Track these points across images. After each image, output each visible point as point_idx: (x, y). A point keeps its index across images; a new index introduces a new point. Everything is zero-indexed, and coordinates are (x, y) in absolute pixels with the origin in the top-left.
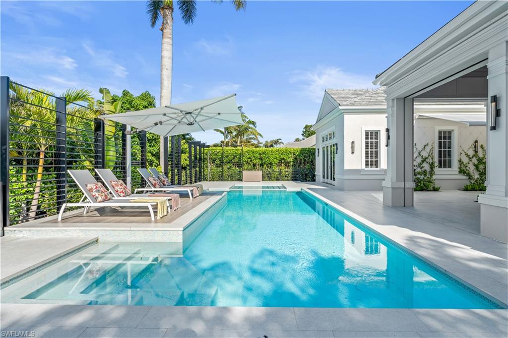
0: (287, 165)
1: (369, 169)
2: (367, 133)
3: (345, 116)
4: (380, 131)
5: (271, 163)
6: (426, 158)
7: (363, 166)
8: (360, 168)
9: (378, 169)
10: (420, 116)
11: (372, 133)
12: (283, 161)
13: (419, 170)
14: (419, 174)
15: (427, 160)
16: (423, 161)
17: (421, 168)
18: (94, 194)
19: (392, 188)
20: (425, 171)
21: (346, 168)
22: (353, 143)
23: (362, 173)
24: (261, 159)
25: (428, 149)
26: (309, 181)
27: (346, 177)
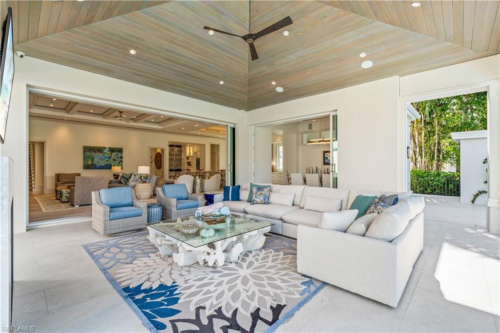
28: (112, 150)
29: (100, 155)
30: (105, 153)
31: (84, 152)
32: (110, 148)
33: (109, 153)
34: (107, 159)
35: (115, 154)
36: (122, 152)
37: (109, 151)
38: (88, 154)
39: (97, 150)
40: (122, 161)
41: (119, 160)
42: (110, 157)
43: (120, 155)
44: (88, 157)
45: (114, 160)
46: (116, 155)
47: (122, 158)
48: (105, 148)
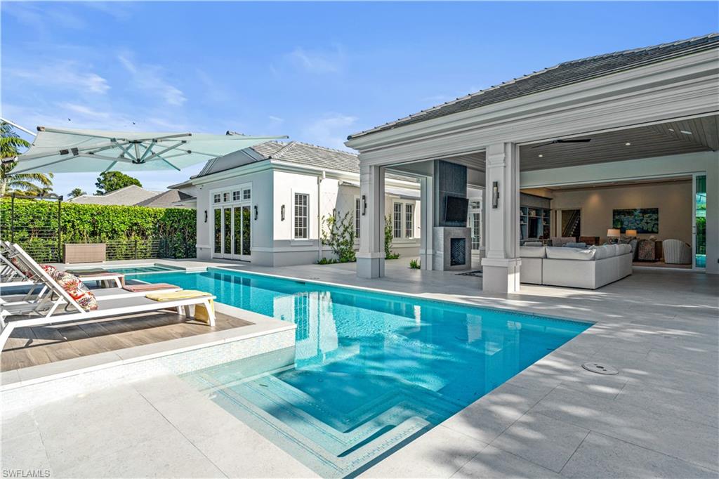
0: (142, 233)
1: (298, 239)
2: (296, 196)
3: (275, 172)
4: (308, 195)
5: (114, 230)
6: (347, 228)
7: (293, 237)
8: (289, 239)
9: (306, 239)
10: (344, 182)
11: (301, 196)
12: (135, 228)
13: (341, 240)
14: (342, 244)
15: (348, 230)
16: (345, 231)
17: (344, 238)
18: (79, 293)
19: (372, 259)
20: (347, 241)
21: (276, 238)
22: (283, 207)
23: (292, 244)
24: (93, 224)
25: (349, 217)
26: (179, 257)
27: (275, 250)
28: (644, 212)
29: (631, 218)
30: (635, 216)
31: (614, 215)
32: (641, 209)
33: (641, 215)
34: (638, 222)
35: (647, 215)
36: (657, 213)
37: (640, 212)
38: (617, 217)
39: (626, 212)
40: (657, 224)
41: (653, 222)
42: (641, 220)
43: (654, 216)
44: (618, 220)
45: (647, 223)
46: (649, 217)
47: (657, 220)
48: (635, 210)
